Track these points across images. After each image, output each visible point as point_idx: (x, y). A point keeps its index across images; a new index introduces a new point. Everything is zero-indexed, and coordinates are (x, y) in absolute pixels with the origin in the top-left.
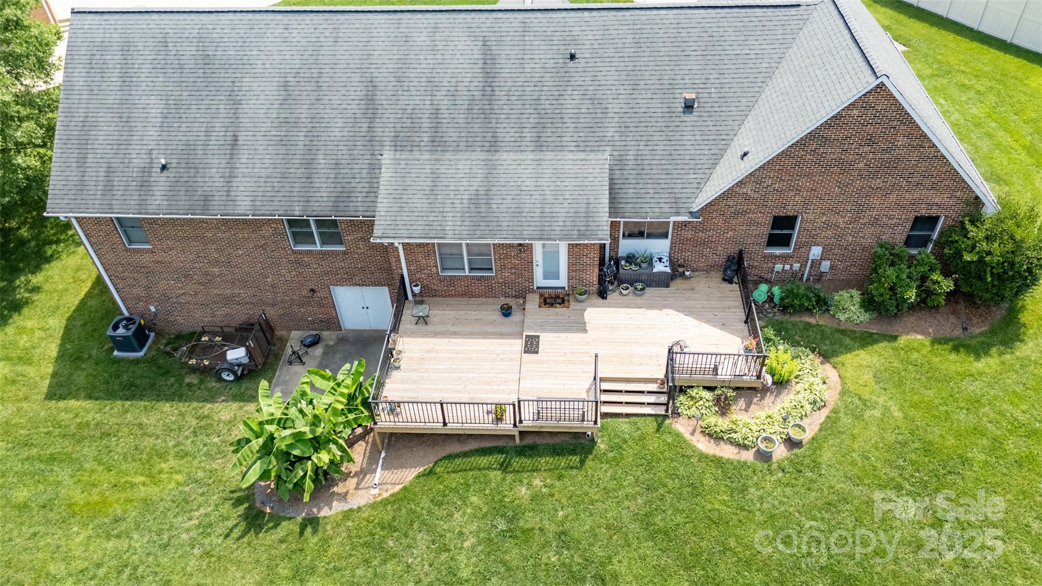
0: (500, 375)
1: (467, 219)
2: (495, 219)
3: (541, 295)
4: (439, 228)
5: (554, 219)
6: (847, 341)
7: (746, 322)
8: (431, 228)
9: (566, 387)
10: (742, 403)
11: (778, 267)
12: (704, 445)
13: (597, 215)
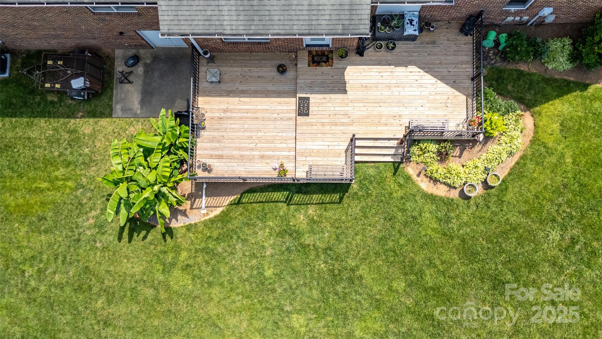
0: (280, 134)
1: (242, 13)
2: (267, 13)
3: (310, 52)
4: (217, 23)
5: (320, 13)
6: (549, 89)
7: (472, 79)
8: (211, 23)
9: (331, 147)
10: (457, 151)
11: (510, 19)
12: (425, 185)
13: (360, 7)
